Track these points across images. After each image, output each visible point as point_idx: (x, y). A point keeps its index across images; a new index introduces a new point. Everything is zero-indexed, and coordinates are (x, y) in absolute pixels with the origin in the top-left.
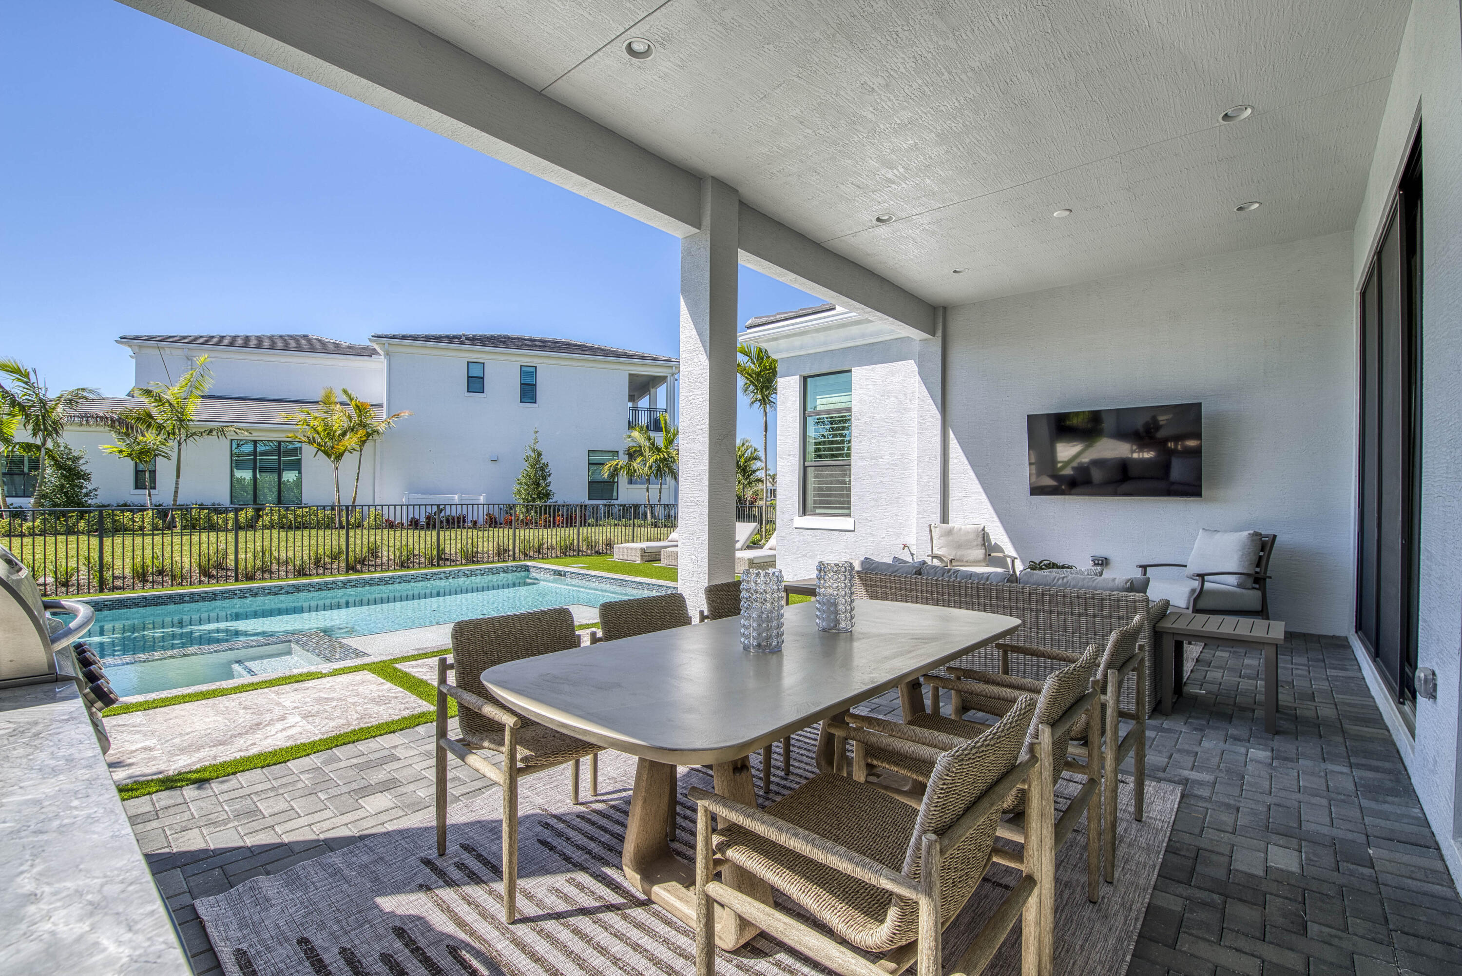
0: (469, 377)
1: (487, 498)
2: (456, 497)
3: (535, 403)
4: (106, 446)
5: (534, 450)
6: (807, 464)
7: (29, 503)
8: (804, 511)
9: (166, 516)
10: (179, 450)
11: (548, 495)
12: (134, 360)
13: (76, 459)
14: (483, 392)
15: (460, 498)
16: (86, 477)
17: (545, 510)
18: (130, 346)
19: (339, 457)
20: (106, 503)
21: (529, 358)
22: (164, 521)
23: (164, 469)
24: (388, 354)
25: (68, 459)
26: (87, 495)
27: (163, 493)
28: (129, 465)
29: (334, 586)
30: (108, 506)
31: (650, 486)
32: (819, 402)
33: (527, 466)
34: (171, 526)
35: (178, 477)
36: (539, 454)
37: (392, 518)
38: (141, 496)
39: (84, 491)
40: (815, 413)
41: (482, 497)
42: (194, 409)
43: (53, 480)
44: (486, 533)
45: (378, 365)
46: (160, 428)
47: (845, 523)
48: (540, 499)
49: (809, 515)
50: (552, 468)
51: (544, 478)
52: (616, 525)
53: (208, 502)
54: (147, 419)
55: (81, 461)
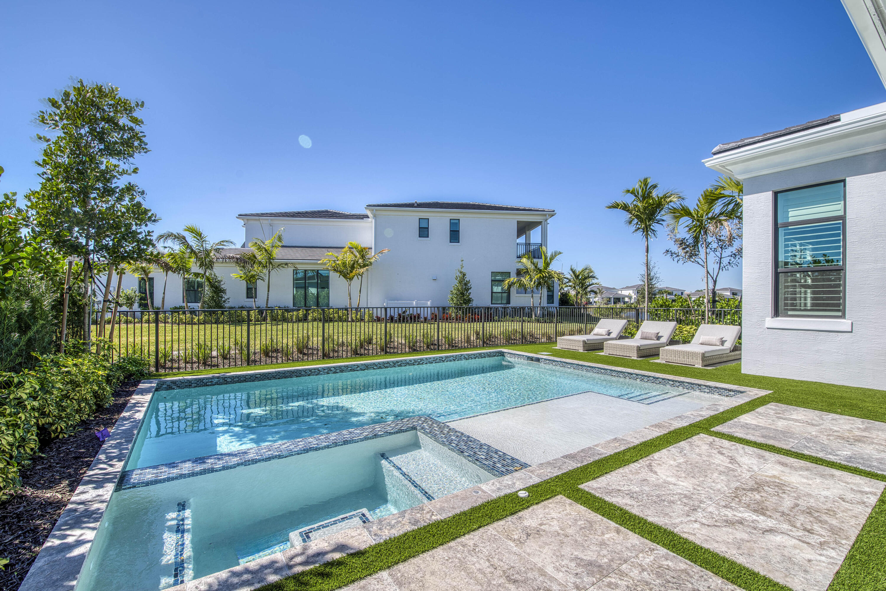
0: (420, 228)
1: (432, 303)
2: (414, 303)
3: (459, 242)
4: (234, 274)
5: (461, 272)
6: (779, 270)
7: (197, 306)
8: (776, 313)
9: (262, 313)
10: (269, 276)
11: (469, 301)
12: (245, 228)
13: (219, 282)
14: (428, 237)
15: (417, 303)
16: (224, 291)
17: (469, 311)
18: (243, 219)
19: (351, 279)
20: (233, 306)
21: (455, 214)
22: (261, 316)
23: (261, 286)
24: (375, 216)
25: (216, 282)
26: (224, 301)
27: (261, 301)
28: (243, 285)
29: (388, 365)
30: (234, 308)
31: (534, 295)
32: (791, 214)
33: (457, 282)
34: (265, 319)
35: (268, 291)
36: (464, 275)
37: (379, 315)
38: (250, 303)
39: (223, 299)
40: (787, 225)
41: (429, 303)
42: (277, 253)
43: (209, 293)
44: (432, 325)
45: (369, 224)
46: (260, 263)
47: (844, 324)
48: (465, 303)
49: (782, 316)
50: (472, 284)
51: (467, 290)
52: (512, 321)
53: (282, 306)
54: (253, 259)
55: (222, 283)
